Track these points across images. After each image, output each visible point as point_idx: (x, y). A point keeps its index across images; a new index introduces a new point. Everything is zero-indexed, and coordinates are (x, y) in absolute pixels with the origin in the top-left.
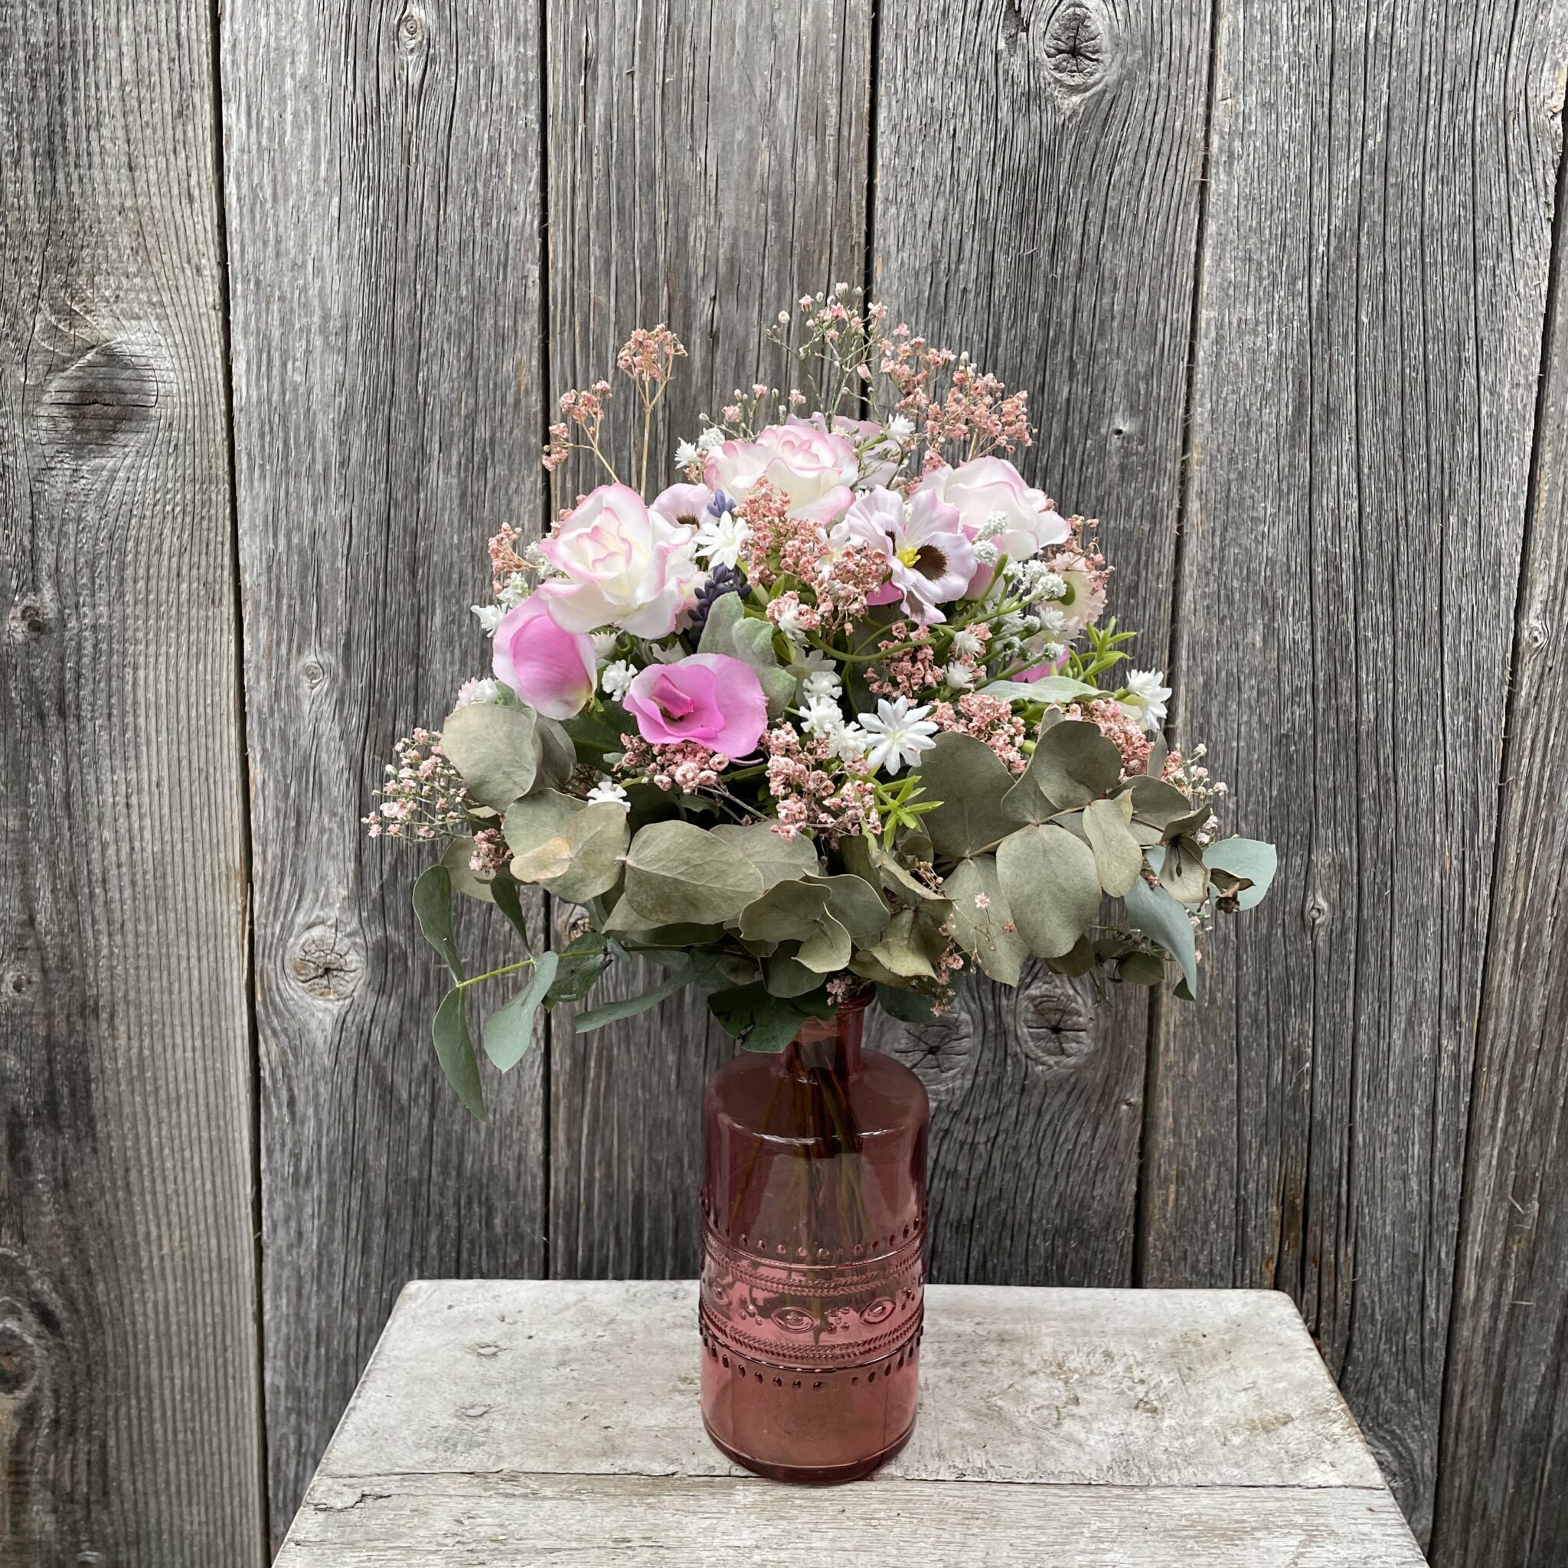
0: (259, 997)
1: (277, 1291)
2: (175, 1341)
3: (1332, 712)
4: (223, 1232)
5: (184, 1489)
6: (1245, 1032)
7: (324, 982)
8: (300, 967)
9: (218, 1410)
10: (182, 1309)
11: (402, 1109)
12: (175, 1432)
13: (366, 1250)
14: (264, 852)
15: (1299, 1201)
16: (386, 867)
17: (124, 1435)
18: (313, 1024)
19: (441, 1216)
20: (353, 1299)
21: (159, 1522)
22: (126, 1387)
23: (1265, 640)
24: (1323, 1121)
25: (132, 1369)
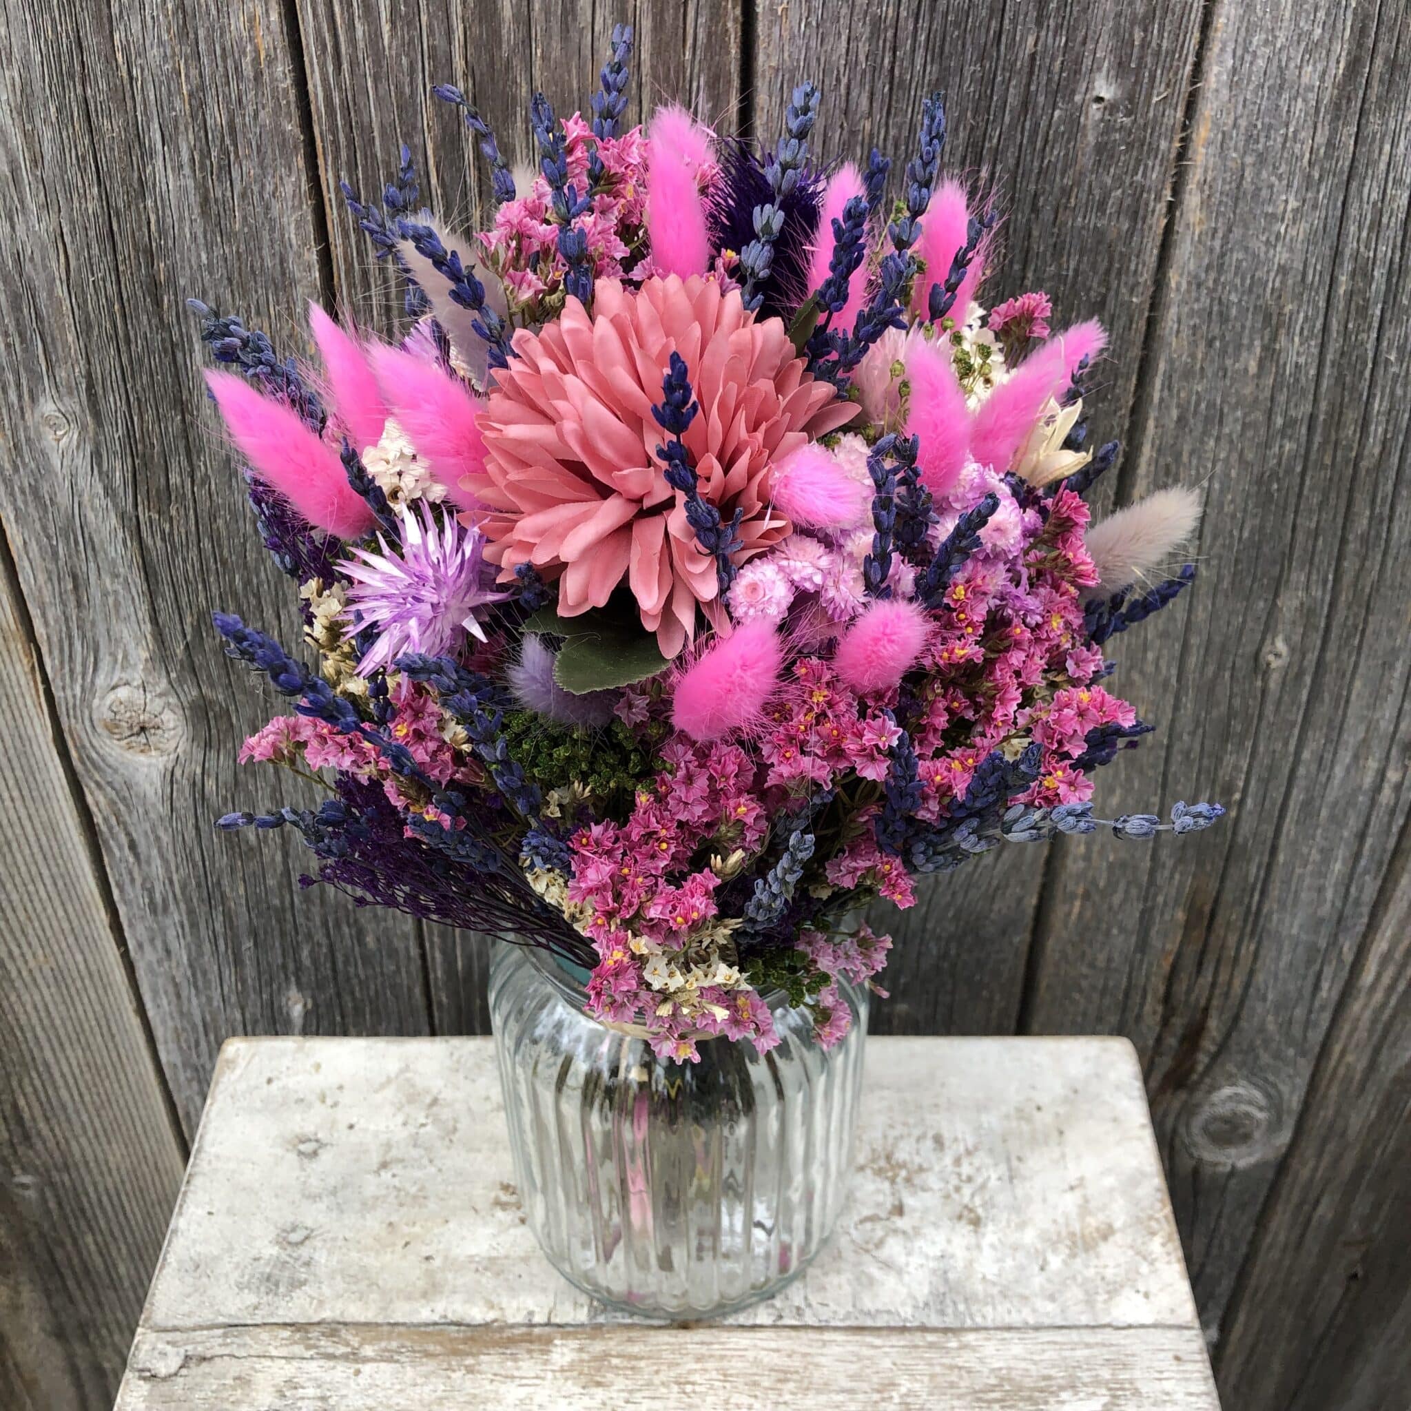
0: (74, 754)
1: (155, 993)
2: (62, 1032)
3: (1330, 448)
4: (87, 951)
5: (101, 1133)
6: (1173, 769)
7: (142, 739)
8: (112, 727)
9: (119, 1081)
10: (62, 1008)
11: (251, 849)
12: (81, 1095)
13: (238, 962)
14: (44, 615)
15: (1207, 909)
16: (188, 629)
17: (32, 1098)
18: (140, 777)
19: (309, 936)
20: (233, 999)
21: (83, 1155)
22: (24, 1064)
23: (1261, 365)
24: (1246, 844)
25: (26, 1053)
